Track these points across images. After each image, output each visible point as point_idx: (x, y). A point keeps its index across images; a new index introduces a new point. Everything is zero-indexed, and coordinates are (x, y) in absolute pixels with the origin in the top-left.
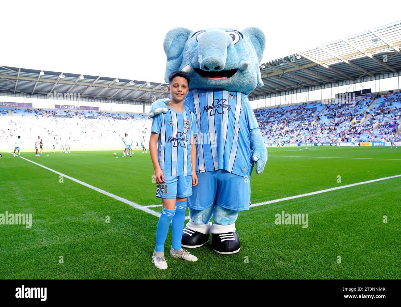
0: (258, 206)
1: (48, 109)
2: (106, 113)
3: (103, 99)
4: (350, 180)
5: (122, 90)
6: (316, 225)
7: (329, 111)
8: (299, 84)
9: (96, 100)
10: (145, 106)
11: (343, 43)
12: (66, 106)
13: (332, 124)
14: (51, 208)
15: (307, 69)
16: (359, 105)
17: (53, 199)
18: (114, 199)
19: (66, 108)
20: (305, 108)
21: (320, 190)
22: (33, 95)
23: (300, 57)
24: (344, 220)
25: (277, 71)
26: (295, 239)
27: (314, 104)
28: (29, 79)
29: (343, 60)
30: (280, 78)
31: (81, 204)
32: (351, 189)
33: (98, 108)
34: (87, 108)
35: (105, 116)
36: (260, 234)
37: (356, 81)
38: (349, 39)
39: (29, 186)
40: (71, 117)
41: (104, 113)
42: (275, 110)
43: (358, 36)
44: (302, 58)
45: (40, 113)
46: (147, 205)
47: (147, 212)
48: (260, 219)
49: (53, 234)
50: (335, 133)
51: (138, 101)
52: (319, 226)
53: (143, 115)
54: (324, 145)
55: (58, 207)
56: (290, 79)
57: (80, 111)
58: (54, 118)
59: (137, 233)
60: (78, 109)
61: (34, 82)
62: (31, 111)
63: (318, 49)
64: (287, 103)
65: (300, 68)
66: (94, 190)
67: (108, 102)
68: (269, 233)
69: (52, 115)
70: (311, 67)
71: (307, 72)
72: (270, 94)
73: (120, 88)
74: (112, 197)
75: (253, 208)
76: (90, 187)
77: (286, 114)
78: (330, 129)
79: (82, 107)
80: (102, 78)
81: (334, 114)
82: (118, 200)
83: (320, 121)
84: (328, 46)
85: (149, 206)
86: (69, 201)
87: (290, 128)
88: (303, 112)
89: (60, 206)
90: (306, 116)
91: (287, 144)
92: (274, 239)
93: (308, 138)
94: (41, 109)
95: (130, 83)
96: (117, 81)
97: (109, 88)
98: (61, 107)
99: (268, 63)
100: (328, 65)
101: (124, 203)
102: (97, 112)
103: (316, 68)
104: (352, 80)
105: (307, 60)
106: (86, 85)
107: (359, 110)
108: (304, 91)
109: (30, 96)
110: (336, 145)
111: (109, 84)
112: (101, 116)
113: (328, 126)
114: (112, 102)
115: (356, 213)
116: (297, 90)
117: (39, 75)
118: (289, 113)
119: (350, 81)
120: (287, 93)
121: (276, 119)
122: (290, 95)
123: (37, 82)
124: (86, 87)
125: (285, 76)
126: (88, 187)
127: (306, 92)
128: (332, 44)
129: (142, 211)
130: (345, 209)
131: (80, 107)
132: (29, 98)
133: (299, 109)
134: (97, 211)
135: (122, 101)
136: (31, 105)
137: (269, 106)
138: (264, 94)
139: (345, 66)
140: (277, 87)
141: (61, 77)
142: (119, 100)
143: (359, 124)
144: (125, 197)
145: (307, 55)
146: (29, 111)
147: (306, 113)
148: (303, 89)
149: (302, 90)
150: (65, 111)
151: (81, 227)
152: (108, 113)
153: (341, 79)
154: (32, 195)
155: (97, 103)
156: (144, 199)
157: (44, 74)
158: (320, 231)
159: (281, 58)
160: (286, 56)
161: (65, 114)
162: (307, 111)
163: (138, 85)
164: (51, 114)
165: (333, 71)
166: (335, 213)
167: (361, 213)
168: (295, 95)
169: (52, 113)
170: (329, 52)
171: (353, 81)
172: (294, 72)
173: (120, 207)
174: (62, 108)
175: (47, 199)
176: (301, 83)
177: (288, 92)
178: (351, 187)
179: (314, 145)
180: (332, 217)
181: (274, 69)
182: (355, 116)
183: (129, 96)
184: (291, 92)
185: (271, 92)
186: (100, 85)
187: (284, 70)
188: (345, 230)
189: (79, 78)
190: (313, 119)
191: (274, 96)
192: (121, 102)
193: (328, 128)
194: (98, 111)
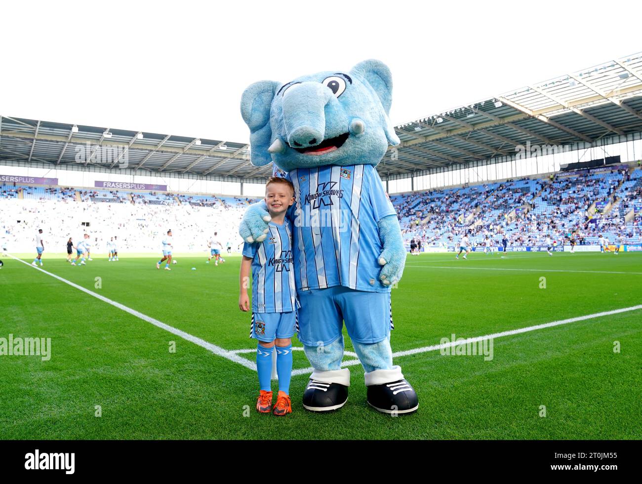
0: (424, 352)
1: (84, 187)
2: (178, 195)
3: (175, 172)
4: (584, 308)
5: (205, 157)
6: (521, 386)
7: (550, 193)
8: (500, 148)
9: (163, 174)
10: (244, 184)
11: (571, 80)
12: (113, 184)
13: (555, 214)
14: (73, 352)
15: (513, 124)
16: (601, 184)
17: (79, 337)
18: (181, 338)
19: (113, 187)
20: (511, 187)
21: (532, 325)
22: (59, 164)
23: (501, 105)
24: (571, 377)
25: (464, 127)
26: (483, 410)
27: (524, 182)
28: (54, 139)
29: (572, 109)
30: (469, 138)
31: (124, 346)
32: (586, 323)
33: (165, 187)
34: (148, 187)
35: (178, 200)
36: (423, 401)
37: (594, 144)
38: (581, 75)
39: (41, 314)
40: (121, 202)
41: (176, 195)
42: (459, 191)
43: (596, 70)
44: (504, 105)
45: (70, 195)
46: (235, 349)
47: (234, 361)
48: (426, 375)
49: (70, 397)
50: (560, 230)
51: (231, 176)
52: (526, 388)
53: (240, 198)
54: (542, 249)
55: (86, 351)
56: (484, 140)
57: (137, 192)
58: (93, 202)
59: (212, 396)
60: (133, 188)
61: (62, 143)
62: (56, 191)
63: (531, 91)
64: (480, 180)
65: (501, 122)
66: (148, 323)
67: (182, 177)
68: (439, 399)
69: (89, 198)
70: (519, 121)
71: (512, 128)
72: (452, 165)
73: (203, 155)
74: (178, 335)
75: (415, 356)
76: (143, 318)
77: (478, 198)
78: (552, 222)
79: (140, 184)
80: (173, 138)
81: (558, 199)
82: (187, 341)
83: (536, 209)
84: (546, 85)
85: (238, 351)
86: (104, 341)
87: (484, 222)
88: (507, 195)
89: (89, 348)
90: (512, 201)
91: (480, 248)
92: (446, 410)
93: (516, 237)
94: (72, 188)
95: (220, 147)
96: (198, 143)
97: (184, 154)
98: (104, 185)
99: (448, 113)
100: (547, 118)
101: (197, 346)
102: (163, 194)
103: (528, 122)
104: (587, 142)
105: (513, 110)
106: (146, 150)
107: (601, 191)
108: (508, 160)
109: (55, 166)
110: (563, 250)
111: (185, 148)
112: (171, 201)
113: (549, 218)
114: (190, 177)
115: (591, 365)
116: (497, 159)
117: (70, 132)
118: (483, 196)
119: (584, 143)
120: (480, 163)
121: (461, 207)
122: (485, 167)
123: (67, 144)
124: (147, 151)
125: (476, 135)
126: (141, 317)
127: (512, 161)
128: (553, 83)
129: (226, 359)
130: (573, 359)
131: (137, 184)
132: (52, 170)
133: (501, 190)
134: (150, 358)
135: (206, 176)
136: (55, 181)
137: (451, 184)
138: (442, 165)
139: (576, 119)
140: (463, 153)
141: (106, 135)
142: (202, 173)
143: (602, 215)
144: (201, 335)
145: (513, 100)
146: (52, 191)
147: (512, 195)
148: (506, 156)
149: (504, 157)
150: (111, 192)
151: (119, 385)
152: (183, 195)
153: (570, 141)
154: (44, 330)
155: (164, 178)
156: (232, 338)
157: (79, 130)
158: (528, 395)
159: (470, 106)
160: (477, 102)
161: (110, 196)
162: (513, 193)
163: (232, 149)
164: (88, 196)
165: (556, 127)
166: (554, 365)
167: (599, 365)
168: (493, 166)
169: (90, 194)
170: (549, 95)
171: (590, 143)
172: (492, 128)
173: (190, 353)
174: (106, 186)
175: (68, 337)
176: (502, 147)
177: (482, 162)
178: (586, 320)
179: (526, 250)
180: (551, 372)
181: (457, 123)
182: (593, 201)
183: (217, 167)
184: (487, 162)
185: (453, 161)
186: (169, 150)
187: (474, 125)
188: (570, 394)
189: (136, 137)
190: (523, 206)
191: (458, 168)
192: (204, 178)
193: (549, 221)
194: (166, 193)
